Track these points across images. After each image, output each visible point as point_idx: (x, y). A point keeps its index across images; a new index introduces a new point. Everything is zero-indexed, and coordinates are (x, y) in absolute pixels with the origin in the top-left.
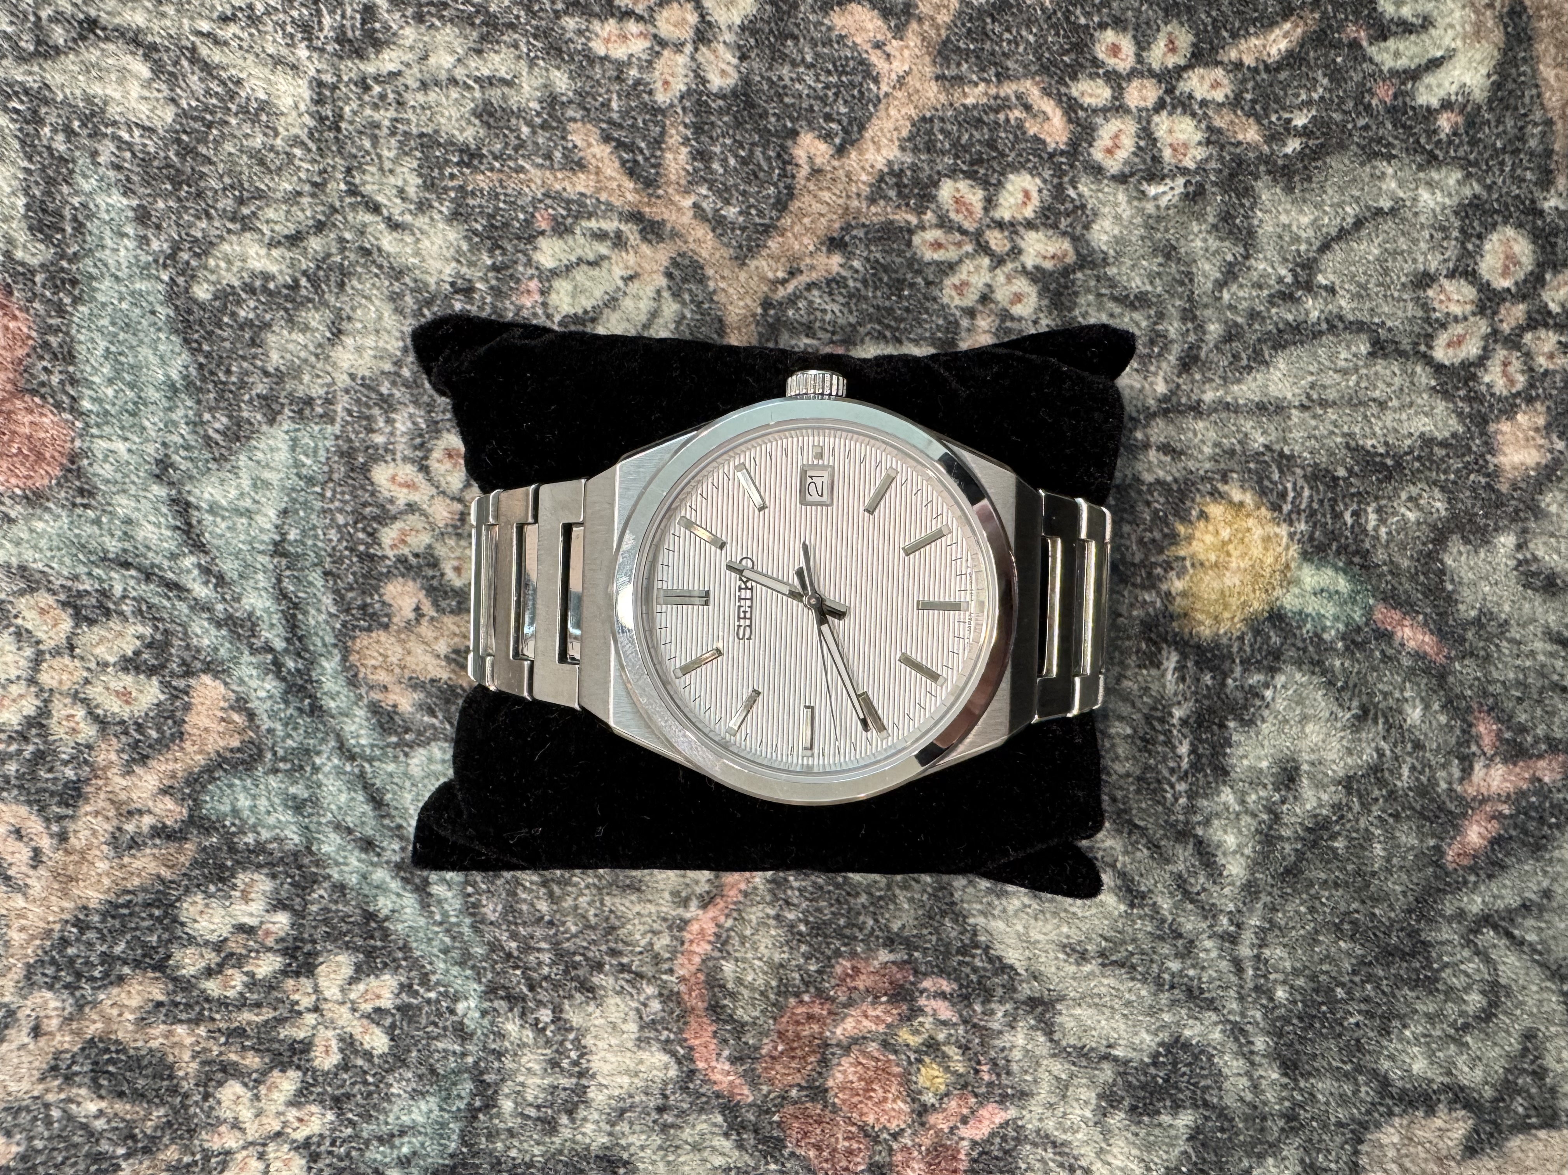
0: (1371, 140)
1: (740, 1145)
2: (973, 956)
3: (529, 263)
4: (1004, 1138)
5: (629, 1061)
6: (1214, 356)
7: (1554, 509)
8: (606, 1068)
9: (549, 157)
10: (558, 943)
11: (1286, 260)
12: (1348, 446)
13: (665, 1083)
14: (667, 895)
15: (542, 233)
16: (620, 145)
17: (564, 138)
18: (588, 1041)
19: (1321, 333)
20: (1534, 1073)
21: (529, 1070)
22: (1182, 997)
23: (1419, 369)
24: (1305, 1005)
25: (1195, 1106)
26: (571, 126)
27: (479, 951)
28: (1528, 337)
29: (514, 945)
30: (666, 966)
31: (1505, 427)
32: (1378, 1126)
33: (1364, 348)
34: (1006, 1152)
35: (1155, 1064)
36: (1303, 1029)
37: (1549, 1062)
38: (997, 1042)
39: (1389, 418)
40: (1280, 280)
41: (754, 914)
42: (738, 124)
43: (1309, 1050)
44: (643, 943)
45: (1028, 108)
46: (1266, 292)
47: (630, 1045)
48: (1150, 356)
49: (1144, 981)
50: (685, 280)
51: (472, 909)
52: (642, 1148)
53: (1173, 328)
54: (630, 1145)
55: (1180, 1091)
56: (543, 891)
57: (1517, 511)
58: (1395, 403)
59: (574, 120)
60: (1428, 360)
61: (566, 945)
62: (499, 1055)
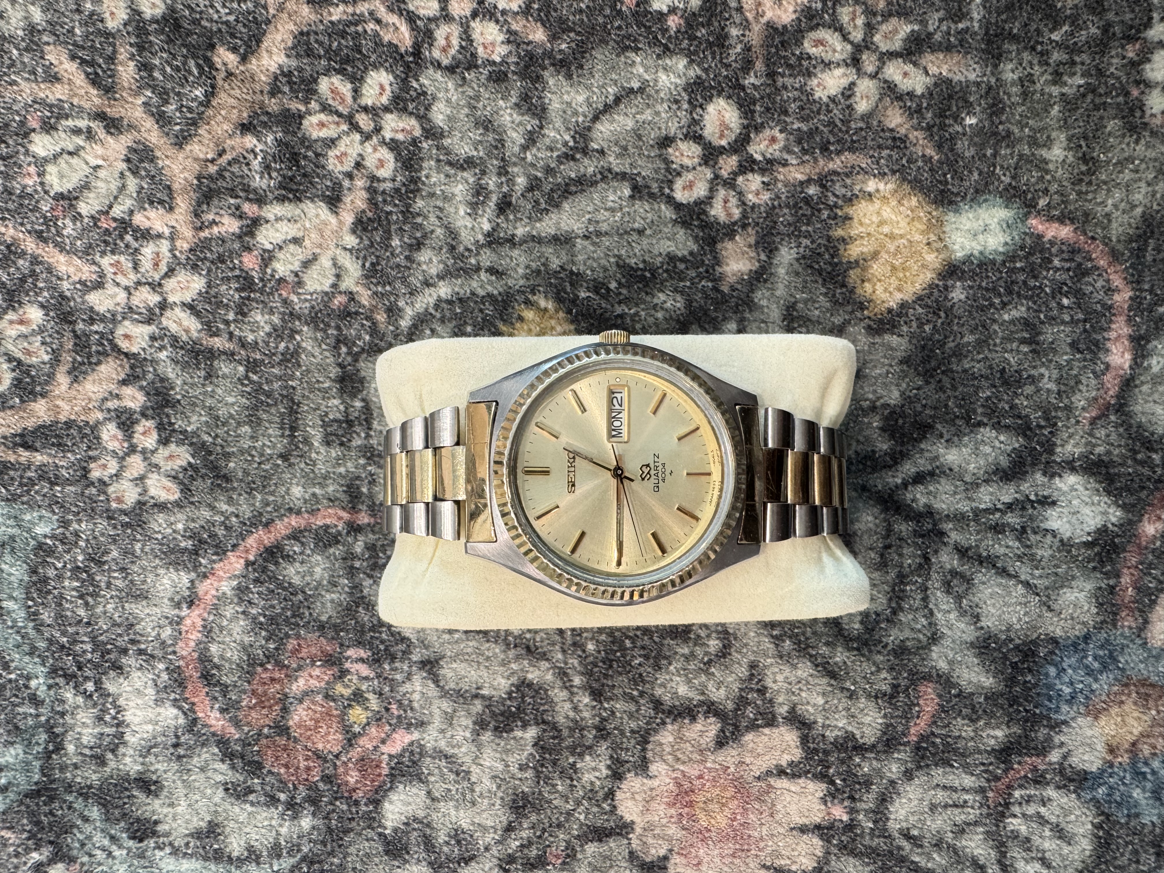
0: (624, 37)
1: (233, 767)
2: (380, 633)
3: (27, 153)
4: (412, 753)
5: (151, 714)
6: (522, 202)
7: (764, 303)
8: (137, 720)
9: (33, 72)
10: (95, 637)
11: (568, 129)
12: (618, 265)
13: (176, 728)
14: (166, 601)
15: (34, 130)
16: (83, 62)
17: (42, 58)
18: (121, 702)
19: (596, 182)
20: (759, 691)
21: (83, 723)
22: (523, 652)
23: (663, 207)
24: (607, 653)
25: (537, 724)
26: (47, 48)
27: (42, 645)
28: (740, 179)
29: (65, 639)
30: (170, 650)
31: (729, 245)
32: (656, 731)
33: (627, 192)
34: (414, 762)
35: (510, 698)
36: (607, 669)
37: (769, 682)
38: (401, 689)
39: (645, 242)
40: (566, 144)
41: (229, 611)
42: (170, 41)
43: (610, 683)
44: (153, 634)
45: (379, 22)
46: (555, 154)
47: (151, 703)
48: (477, 204)
49: (496, 642)
50: (141, 161)
51: (33, 616)
52: (165, 772)
53: (491, 182)
54: (157, 770)
55: (526, 714)
56: (80, 601)
57: (737, 305)
58: (648, 232)
59: (48, 44)
60: (670, 200)
61: (100, 638)
62: (63, 714)
